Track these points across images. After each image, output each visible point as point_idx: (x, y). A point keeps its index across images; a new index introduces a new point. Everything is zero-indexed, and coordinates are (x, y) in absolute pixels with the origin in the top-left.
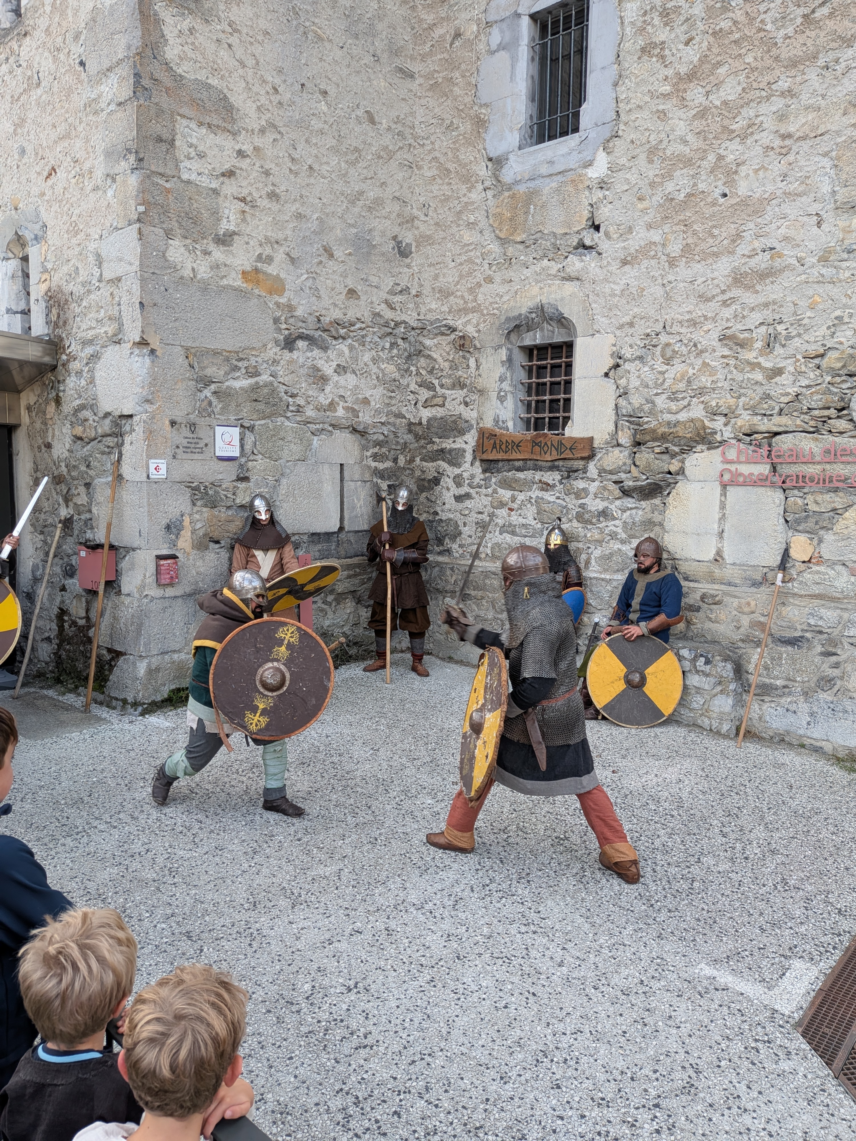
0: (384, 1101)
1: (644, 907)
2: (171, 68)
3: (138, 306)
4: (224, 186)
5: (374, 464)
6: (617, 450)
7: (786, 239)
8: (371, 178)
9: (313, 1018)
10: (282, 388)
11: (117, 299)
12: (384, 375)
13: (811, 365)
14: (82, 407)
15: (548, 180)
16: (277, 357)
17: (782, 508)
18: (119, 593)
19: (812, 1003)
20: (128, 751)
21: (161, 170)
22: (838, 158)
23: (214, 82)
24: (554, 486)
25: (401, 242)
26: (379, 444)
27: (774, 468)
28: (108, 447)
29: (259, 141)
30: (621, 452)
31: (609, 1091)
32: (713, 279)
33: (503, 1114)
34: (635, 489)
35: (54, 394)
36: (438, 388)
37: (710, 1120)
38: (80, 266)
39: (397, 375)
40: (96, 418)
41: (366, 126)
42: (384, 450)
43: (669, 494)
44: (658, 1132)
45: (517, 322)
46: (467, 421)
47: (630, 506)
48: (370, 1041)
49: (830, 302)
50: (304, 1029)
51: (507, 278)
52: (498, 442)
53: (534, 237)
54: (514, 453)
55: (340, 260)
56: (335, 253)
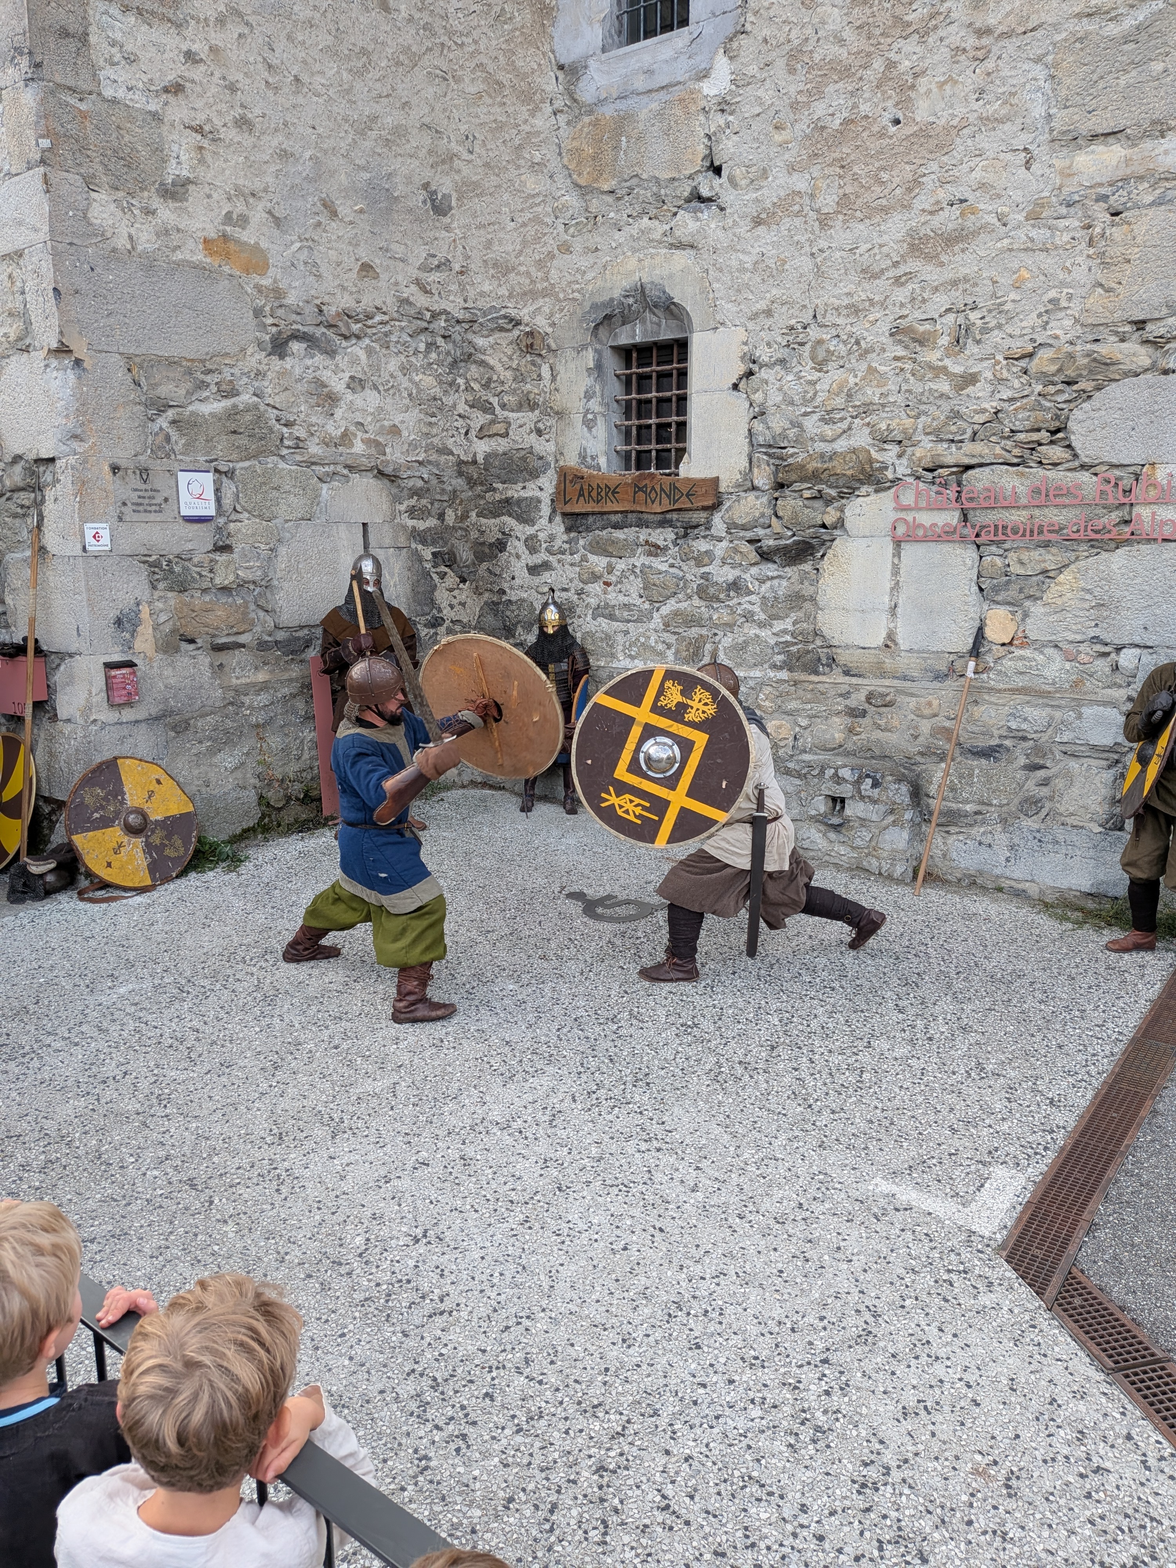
0: (471, 1382)
1: (799, 1109)
3: (51, 294)
4: (168, 108)
5: (410, 523)
6: (751, 496)
7: (983, 186)
8: (388, 96)
9: (369, 1281)
10: (272, 414)
11: (19, 284)
12: (419, 391)
13: (1015, 369)
15: (645, 99)
16: (262, 368)
17: (975, 571)
18: (54, 718)
19: (1019, 1219)
20: (87, 939)
21: (71, 83)
22: (1056, 65)
24: (666, 548)
25: (435, 192)
26: (416, 493)
27: (965, 515)
28: (22, 506)
29: (217, 38)
30: (757, 498)
31: (763, 1347)
32: (881, 246)
33: (628, 1386)
34: (777, 550)
36: (498, 410)
37: (893, 1373)
39: (437, 391)
40: (2, 465)
41: (377, 15)
42: (424, 502)
43: (823, 556)
44: (827, 1393)
45: (608, 311)
46: (541, 458)
47: (770, 574)
48: (448, 1304)
49: (1042, 278)
50: (358, 1296)
51: (591, 245)
52: (586, 487)
53: (628, 184)
54: (609, 503)
55: (347, 219)
56: (339, 209)
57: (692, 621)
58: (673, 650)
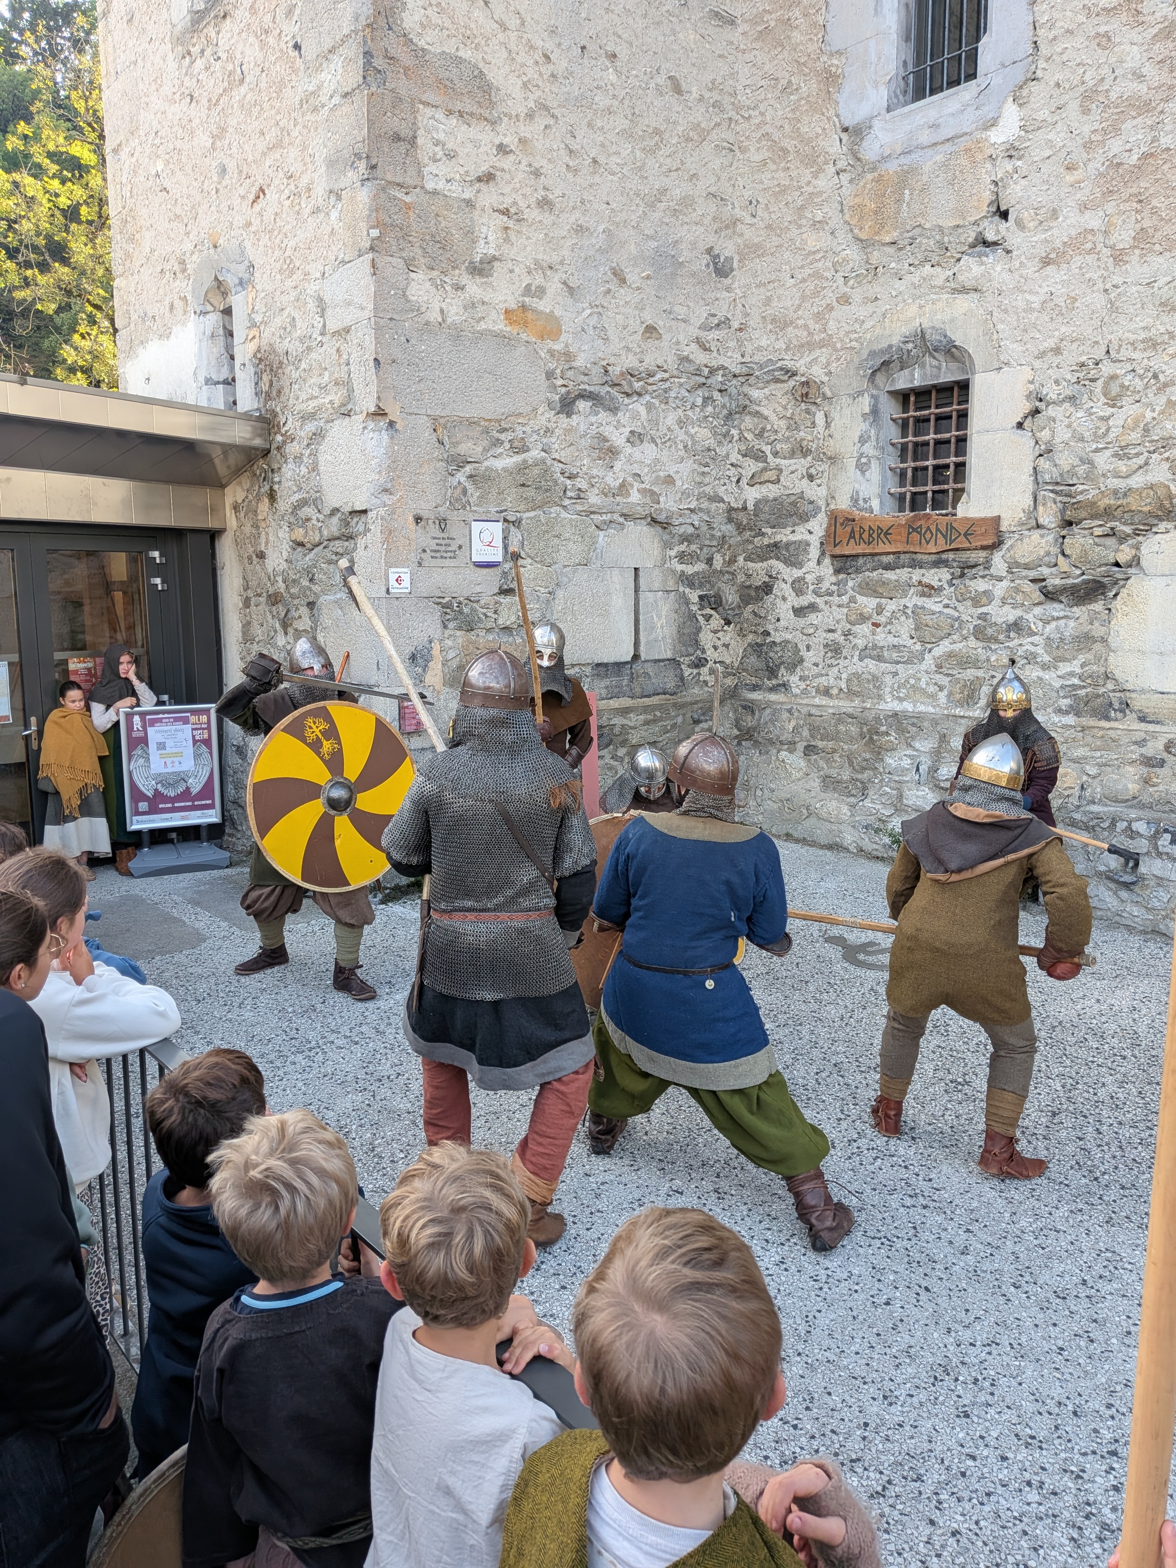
1: (1084, 1181)
2: (411, 41)
3: (372, 364)
4: (480, 195)
5: (680, 567)
6: (1036, 535)
8: (677, 170)
10: (558, 467)
11: (345, 357)
12: (694, 443)
14: (304, 503)
15: (930, 152)
16: (551, 425)
21: (399, 179)
23: (466, 53)
24: (941, 589)
25: (718, 256)
26: (686, 539)
28: (337, 554)
29: (526, 130)
30: (1042, 536)
31: (1042, 1427)
33: (889, 1445)
34: (1064, 590)
35: (267, 487)
36: (770, 458)
38: (297, 316)
39: (711, 442)
40: (321, 517)
41: (670, 98)
42: (693, 547)
43: (1116, 595)
45: (886, 358)
46: (812, 502)
47: (1056, 614)
51: (871, 295)
52: (857, 529)
53: (910, 234)
54: (881, 544)
55: (634, 286)
56: (628, 277)
57: (966, 662)
58: (945, 692)
